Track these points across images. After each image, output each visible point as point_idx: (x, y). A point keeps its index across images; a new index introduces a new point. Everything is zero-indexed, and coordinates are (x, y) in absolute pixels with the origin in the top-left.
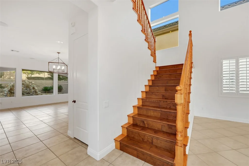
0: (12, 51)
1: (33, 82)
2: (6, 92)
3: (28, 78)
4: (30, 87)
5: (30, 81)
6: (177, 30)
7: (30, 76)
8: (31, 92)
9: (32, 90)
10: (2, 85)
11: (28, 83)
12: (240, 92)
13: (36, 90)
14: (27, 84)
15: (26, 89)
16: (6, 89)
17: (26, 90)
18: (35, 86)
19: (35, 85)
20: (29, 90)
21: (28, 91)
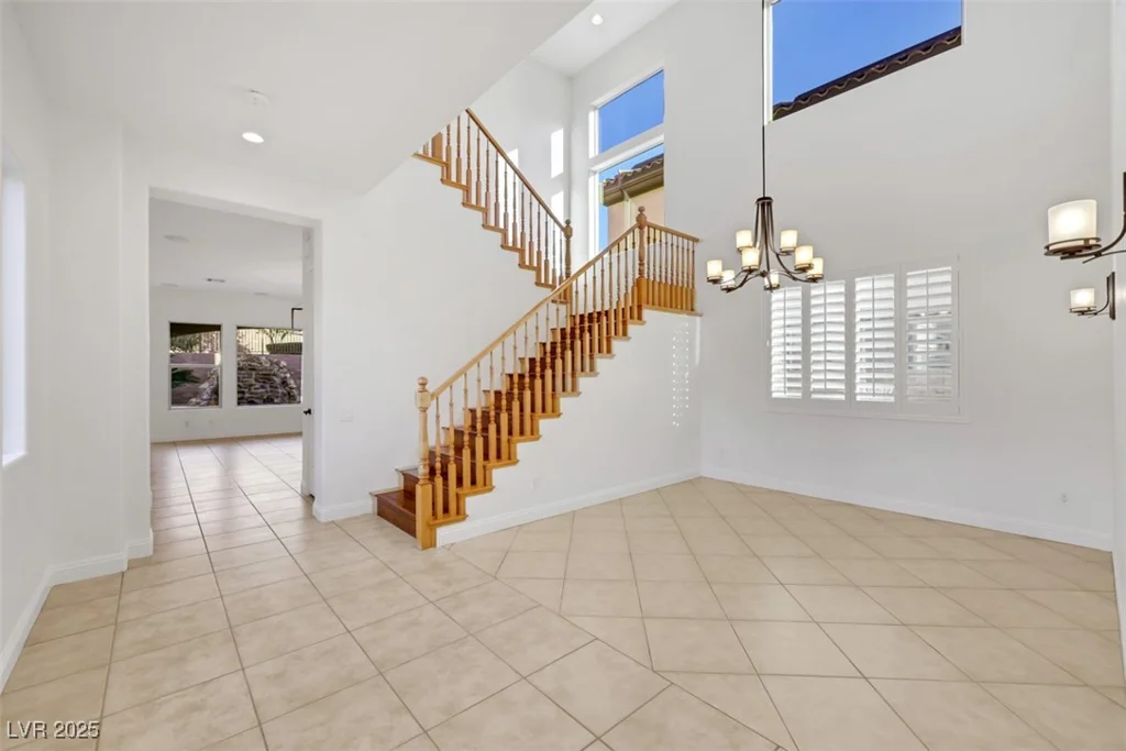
0: (210, 280)
1: (283, 363)
2: (205, 397)
3: (273, 348)
4: (275, 378)
5: (275, 358)
6: (660, 184)
7: (278, 340)
8: (277, 397)
9: (280, 391)
10: (194, 374)
11: (268, 365)
12: (814, 396)
13: (292, 388)
14: (266, 369)
15: (262, 387)
16: (205, 385)
17: (261, 390)
18: (288, 375)
19: (289, 371)
20: (269, 389)
21: (267, 392)
